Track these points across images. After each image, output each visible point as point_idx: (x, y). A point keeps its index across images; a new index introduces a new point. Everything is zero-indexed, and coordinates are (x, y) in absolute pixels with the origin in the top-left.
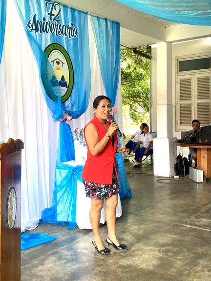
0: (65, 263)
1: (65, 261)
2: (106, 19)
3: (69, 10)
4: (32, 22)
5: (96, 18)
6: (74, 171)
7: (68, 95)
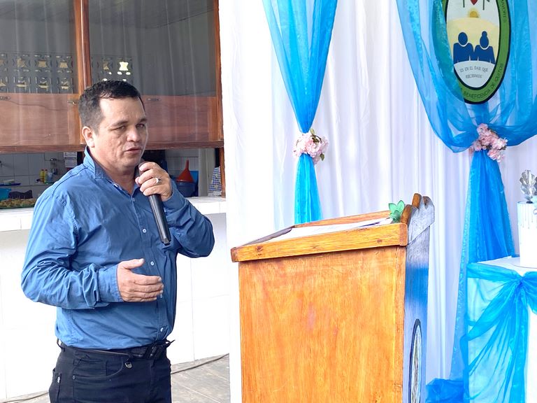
6: (521, 285)
7: (495, 83)
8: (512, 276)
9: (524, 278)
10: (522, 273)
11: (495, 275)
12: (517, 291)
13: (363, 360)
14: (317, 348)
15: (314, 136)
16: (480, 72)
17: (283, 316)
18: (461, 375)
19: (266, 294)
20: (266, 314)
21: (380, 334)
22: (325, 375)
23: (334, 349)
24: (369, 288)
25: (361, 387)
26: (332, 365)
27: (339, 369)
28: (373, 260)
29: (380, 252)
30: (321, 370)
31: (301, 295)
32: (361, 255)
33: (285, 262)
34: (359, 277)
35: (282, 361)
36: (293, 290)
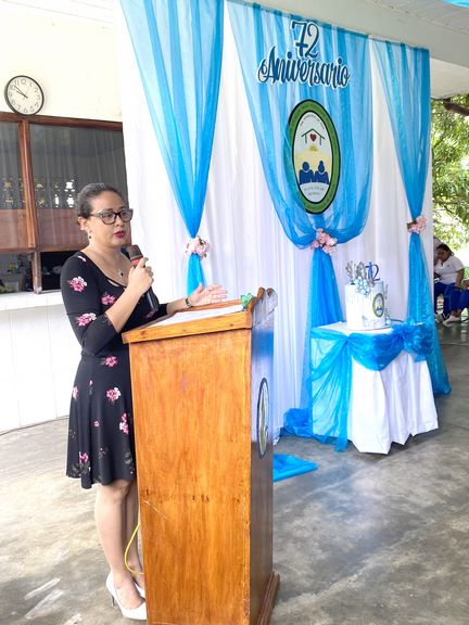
0: (343, 517)
1: (342, 513)
2: (403, 45)
3: (334, 34)
4: (267, 63)
5: (385, 44)
6: (346, 343)
7: (330, 198)
8: (340, 336)
9: (350, 338)
10: (348, 334)
11: (329, 336)
12: (344, 347)
13: (223, 412)
14: (189, 404)
15: (200, 240)
16: (319, 191)
17: (164, 382)
18: (307, 406)
19: (151, 366)
20: (151, 380)
21: (234, 393)
22: (196, 423)
23: (202, 404)
24: (226, 359)
25: (221, 431)
26: (200, 416)
27: (205, 418)
28: (228, 338)
29: (233, 333)
30: (192, 420)
31: (177, 366)
32: (219, 335)
33: (164, 342)
34: (218, 351)
35: (164, 414)
36: (171, 362)
